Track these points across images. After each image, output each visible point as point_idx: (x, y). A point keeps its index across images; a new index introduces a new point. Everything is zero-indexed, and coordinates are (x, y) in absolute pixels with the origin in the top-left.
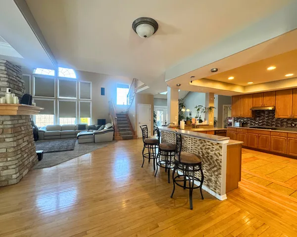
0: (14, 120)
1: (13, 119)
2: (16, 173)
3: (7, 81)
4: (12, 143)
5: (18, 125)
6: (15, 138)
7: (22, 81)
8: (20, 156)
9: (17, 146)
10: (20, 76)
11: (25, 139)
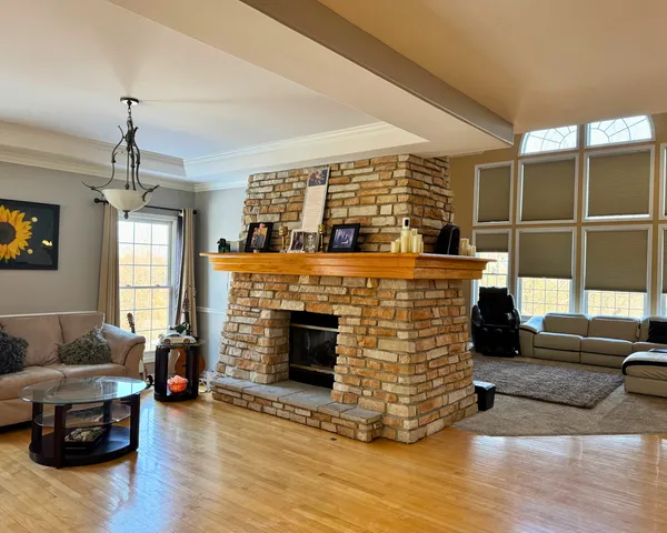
0: (418, 290)
1: (412, 287)
2: (410, 419)
3: (408, 202)
4: (407, 343)
5: (423, 303)
6: (416, 334)
7: (446, 192)
8: (422, 378)
9: (418, 352)
10: (440, 182)
11: (440, 340)
